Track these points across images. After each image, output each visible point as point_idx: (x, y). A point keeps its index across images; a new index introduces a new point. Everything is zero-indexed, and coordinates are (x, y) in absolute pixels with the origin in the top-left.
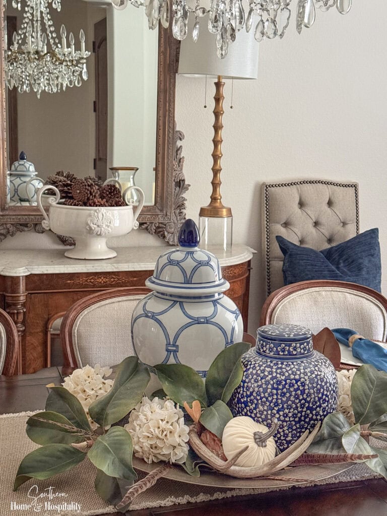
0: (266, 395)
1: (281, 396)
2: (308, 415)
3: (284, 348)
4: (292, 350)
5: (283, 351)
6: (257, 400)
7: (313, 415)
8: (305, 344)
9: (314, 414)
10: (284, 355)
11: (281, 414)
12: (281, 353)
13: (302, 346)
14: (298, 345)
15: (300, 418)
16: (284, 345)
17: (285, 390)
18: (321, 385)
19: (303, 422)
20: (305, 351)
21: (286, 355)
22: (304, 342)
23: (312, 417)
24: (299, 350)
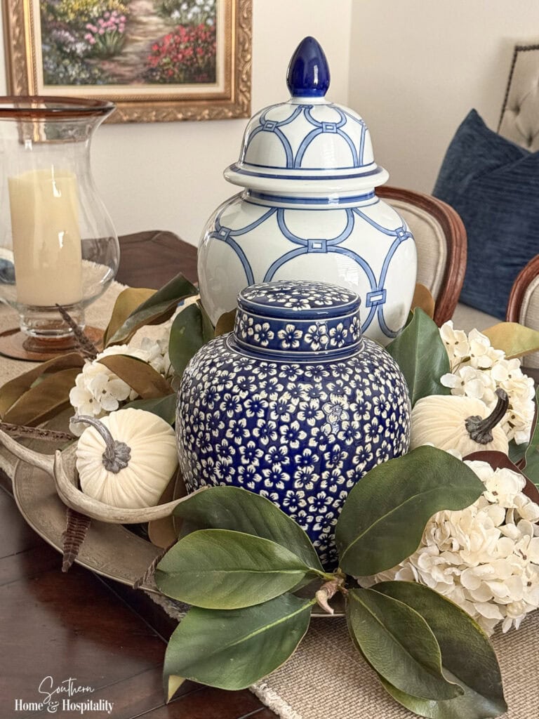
0: (256, 432)
1: (287, 437)
2: (336, 478)
3: (292, 334)
4: (308, 341)
5: (290, 341)
6: (236, 447)
7: (347, 479)
8: (340, 326)
9: (350, 476)
10: (291, 349)
11: (266, 476)
12: (285, 345)
13: (332, 331)
14: (323, 329)
15: (317, 485)
16: (292, 327)
17: (295, 425)
18: (380, 418)
19: (323, 494)
20: (338, 341)
21: (296, 349)
22: (339, 321)
23: (345, 483)
24: (325, 340)
